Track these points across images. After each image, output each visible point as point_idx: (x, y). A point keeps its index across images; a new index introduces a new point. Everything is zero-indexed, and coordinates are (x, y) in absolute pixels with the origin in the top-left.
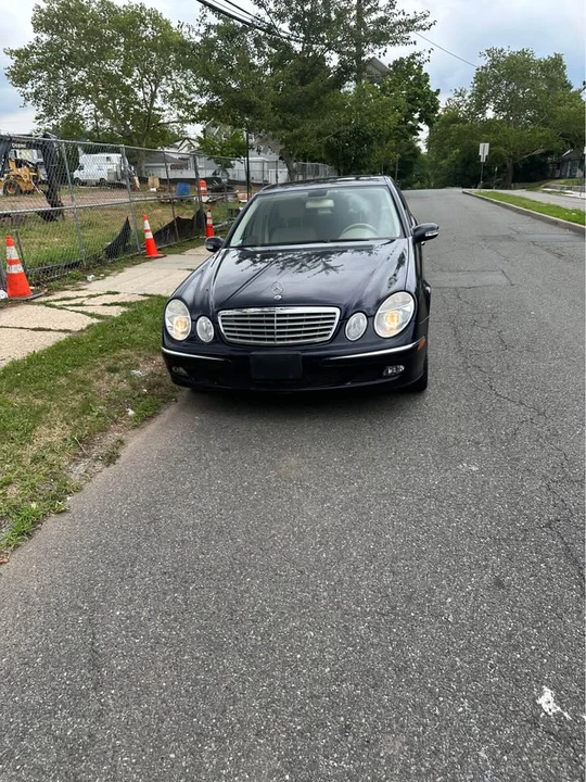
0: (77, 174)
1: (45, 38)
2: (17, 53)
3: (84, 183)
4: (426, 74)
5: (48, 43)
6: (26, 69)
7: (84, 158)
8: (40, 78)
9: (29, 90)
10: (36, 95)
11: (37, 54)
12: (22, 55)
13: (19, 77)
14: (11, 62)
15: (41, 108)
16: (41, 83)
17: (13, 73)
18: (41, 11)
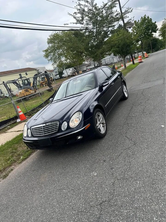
0: (63, 75)
1: (51, 45)
2: (45, 51)
3: (65, 77)
4: (151, 19)
5: (52, 46)
6: (48, 54)
7: (64, 71)
8: (51, 55)
9: (49, 59)
10: (51, 59)
11: (50, 49)
12: (46, 51)
13: (47, 56)
14: (44, 53)
15: (53, 62)
16: (51, 56)
17: (45, 56)
18: (49, 39)
